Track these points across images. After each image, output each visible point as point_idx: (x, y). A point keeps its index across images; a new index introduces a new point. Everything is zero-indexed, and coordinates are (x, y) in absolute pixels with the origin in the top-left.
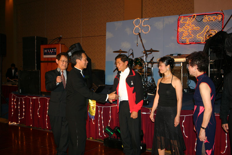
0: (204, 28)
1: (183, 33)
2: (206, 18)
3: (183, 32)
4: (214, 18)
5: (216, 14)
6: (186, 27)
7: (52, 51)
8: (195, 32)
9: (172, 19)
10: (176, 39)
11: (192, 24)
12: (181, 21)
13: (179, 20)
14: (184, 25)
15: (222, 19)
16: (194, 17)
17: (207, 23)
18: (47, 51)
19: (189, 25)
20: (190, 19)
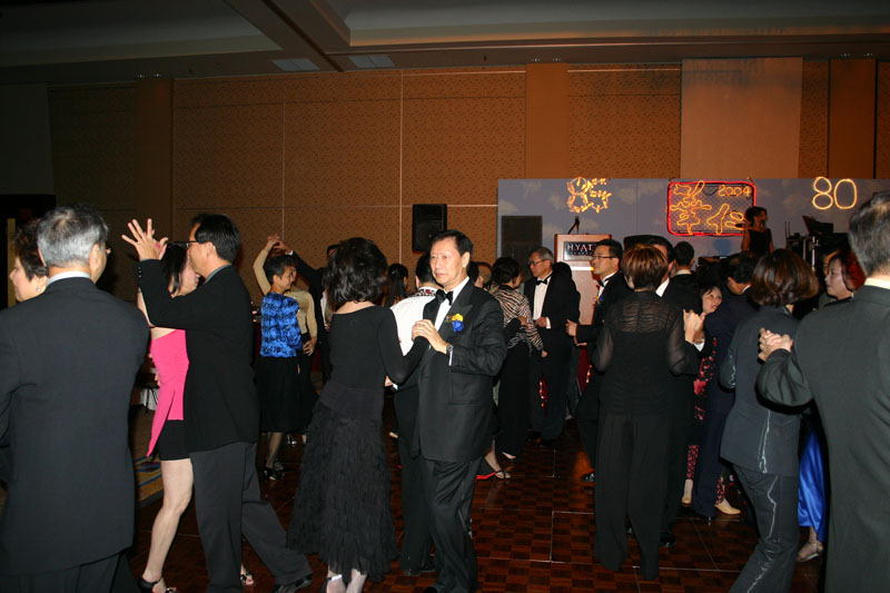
0: (719, 206)
1: (680, 212)
2: (722, 190)
3: (678, 213)
4: (737, 191)
5: (743, 185)
6: (685, 204)
7: (587, 247)
8: (702, 214)
9: (655, 186)
10: (664, 223)
11: (697, 197)
12: (674, 192)
13: (669, 189)
14: (680, 198)
15: (752, 194)
16: (700, 187)
17: (725, 200)
18: (575, 247)
19: (690, 200)
20: (693, 189)
